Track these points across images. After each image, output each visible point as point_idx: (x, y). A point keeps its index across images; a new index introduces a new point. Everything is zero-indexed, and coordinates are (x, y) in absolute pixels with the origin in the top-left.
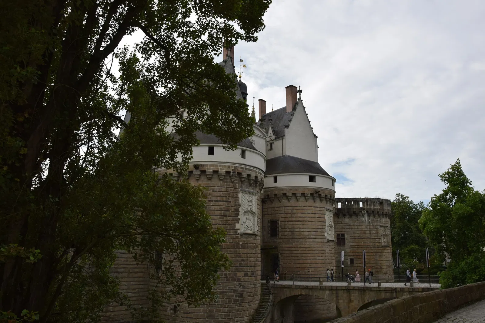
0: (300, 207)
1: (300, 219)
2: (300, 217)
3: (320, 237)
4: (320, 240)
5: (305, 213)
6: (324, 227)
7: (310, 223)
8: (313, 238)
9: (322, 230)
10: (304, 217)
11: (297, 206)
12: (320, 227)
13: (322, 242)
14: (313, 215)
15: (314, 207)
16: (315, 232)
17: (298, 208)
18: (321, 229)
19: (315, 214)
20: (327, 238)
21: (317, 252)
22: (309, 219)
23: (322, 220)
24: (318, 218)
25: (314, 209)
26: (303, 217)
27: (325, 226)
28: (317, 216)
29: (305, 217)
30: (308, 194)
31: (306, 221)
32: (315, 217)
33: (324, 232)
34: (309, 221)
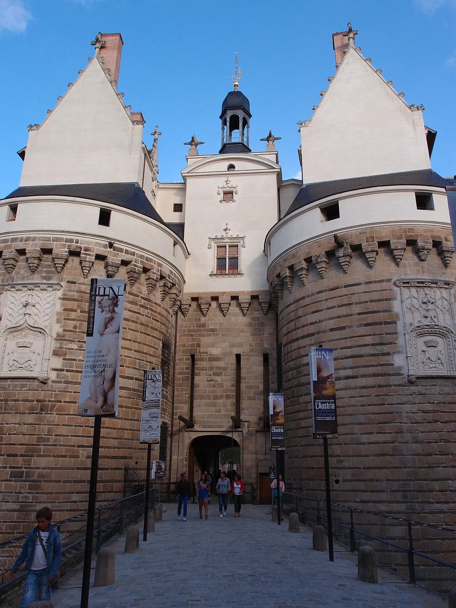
0: (309, 296)
1: (312, 329)
2: (311, 324)
3: (371, 370)
4: (371, 381)
5: (322, 310)
6: (387, 338)
7: (336, 334)
8: (347, 378)
9: (378, 348)
10: (320, 322)
11: (303, 298)
12: (369, 340)
13: (380, 386)
14: (344, 311)
15: (345, 287)
16: (352, 357)
17: (307, 301)
18: (373, 345)
19: (352, 304)
20: (405, 372)
21: (362, 419)
22: (332, 324)
23: (381, 317)
24: (359, 314)
25: (344, 291)
26: (316, 322)
27: (396, 333)
28: (356, 309)
29: (322, 321)
30: (318, 256)
31: (324, 332)
32: (351, 315)
33: (388, 354)
34: (332, 330)
